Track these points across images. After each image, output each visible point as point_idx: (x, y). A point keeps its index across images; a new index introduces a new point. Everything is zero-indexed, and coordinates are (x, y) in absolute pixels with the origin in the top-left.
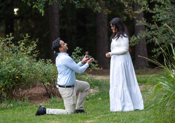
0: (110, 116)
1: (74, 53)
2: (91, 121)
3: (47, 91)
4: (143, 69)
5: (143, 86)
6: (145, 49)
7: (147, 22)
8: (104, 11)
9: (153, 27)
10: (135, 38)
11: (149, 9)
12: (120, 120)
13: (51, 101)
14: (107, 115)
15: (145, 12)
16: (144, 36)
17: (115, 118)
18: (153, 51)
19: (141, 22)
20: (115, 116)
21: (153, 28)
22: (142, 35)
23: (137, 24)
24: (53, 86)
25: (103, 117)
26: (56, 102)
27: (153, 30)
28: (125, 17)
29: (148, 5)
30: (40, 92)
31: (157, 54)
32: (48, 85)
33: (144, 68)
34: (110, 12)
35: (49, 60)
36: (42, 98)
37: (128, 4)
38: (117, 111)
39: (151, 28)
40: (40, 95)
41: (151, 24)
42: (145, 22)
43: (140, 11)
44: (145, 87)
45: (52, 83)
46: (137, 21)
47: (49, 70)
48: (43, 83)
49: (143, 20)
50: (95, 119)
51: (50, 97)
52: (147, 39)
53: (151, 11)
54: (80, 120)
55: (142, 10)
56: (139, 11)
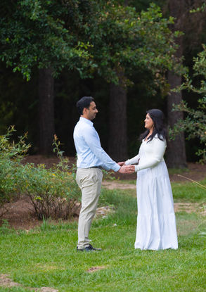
0: (131, 258)
3: (36, 209)
7: (188, 107)
8: (124, 82)
9: (197, 114)
10: (171, 131)
11: (192, 86)
12: (146, 268)
14: (126, 257)
15: (184, 91)
16: (183, 128)
17: (139, 264)
18: (197, 153)
19: (179, 107)
20: (137, 258)
21: (197, 117)
22: (181, 126)
23: (174, 110)
26: (49, 228)
27: (198, 119)
28: (155, 92)
29: (191, 81)
30: (25, 210)
32: (38, 200)
34: (133, 83)
37: (160, 73)
39: (194, 117)
40: (25, 214)
41: (194, 110)
42: (185, 106)
43: (178, 90)
45: (44, 198)
46: (173, 105)
49: (182, 104)
51: (40, 219)
52: (186, 133)
53: (195, 90)
55: (182, 87)
56: (176, 89)
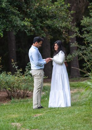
0: (54, 110)
1: (27, 67)
2: (41, 114)
3: (8, 94)
4: (76, 78)
5: (77, 89)
6: (78, 64)
8: (48, 37)
9: (83, 47)
10: (71, 56)
11: (79, 34)
12: (61, 113)
13: (12, 101)
14: (52, 110)
15: (77, 37)
16: (76, 54)
17: (58, 112)
18: (83, 65)
19: (74, 45)
20: (57, 110)
21: (83, 49)
22: (76, 53)
23: (71, 46)
24: (12, 91)
25: (49, 111)
26: (15, 102)
27: (83, 50)
28: (63, 40)
29: (79, 32)
30: (4, 96)
31: (86, 67)
32: (9, 90)
33: (78, 77)
34: (52, 37)
35: (10, 72)
36: (5, 100)
37: (65, 31)
38: (59, 107)
39: (82, 49)
40: (4, 98)
41: (81, 46)
42: (77, 44)
44: (79, 90)
45: (12, 89)
46: (71, 44)
47: (10, 80)
48: (5, 89)
49: (75, 43)
50: (43, 113)
51: (11, 99)
52: (79, 56)
53: (81, 36)
54: (33, 114)
55: (75, 35)
56: (72, 36)
